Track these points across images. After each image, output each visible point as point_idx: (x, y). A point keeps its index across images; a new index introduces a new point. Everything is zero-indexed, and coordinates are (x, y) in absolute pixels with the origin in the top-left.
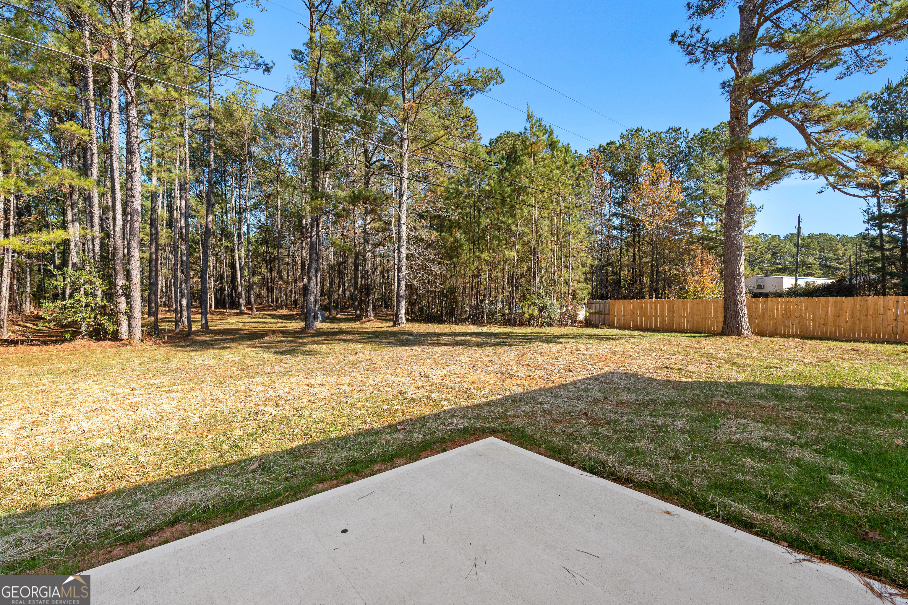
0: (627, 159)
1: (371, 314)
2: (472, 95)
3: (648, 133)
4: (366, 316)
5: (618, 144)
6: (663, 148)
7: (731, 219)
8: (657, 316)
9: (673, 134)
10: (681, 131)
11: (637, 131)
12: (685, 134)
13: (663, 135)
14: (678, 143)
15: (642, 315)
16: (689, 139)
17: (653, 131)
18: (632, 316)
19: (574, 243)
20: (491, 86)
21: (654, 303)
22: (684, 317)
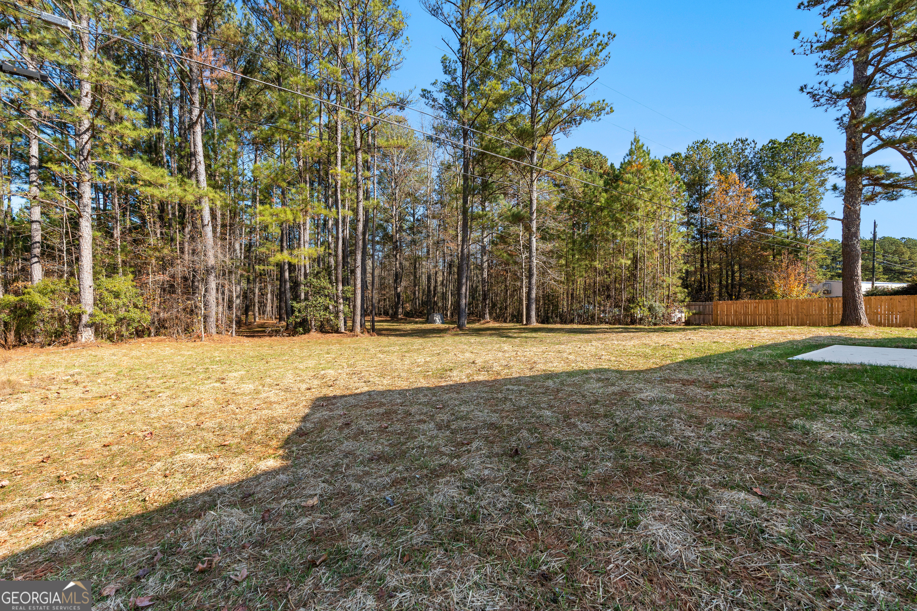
0: (694, 170)
1: (487, 316)
2: (580, 124)
3: (715, 145)
4: (484, 318)
5: (683, 155)
6: (730, 159)
7: (849, 230)
8: (761, 315)
9: (741, 145)
10: (749, 142)
11: (703, 143)
12: (753, 145)
13: (729, 146)
14: (746, 154)
15: (746, 314)
16: (756, 149)
17: (720, 142)
18: (735, 315)
19: (673, 251)
20: (602, 117)
21: (759, 303)
22: (789, 315)
